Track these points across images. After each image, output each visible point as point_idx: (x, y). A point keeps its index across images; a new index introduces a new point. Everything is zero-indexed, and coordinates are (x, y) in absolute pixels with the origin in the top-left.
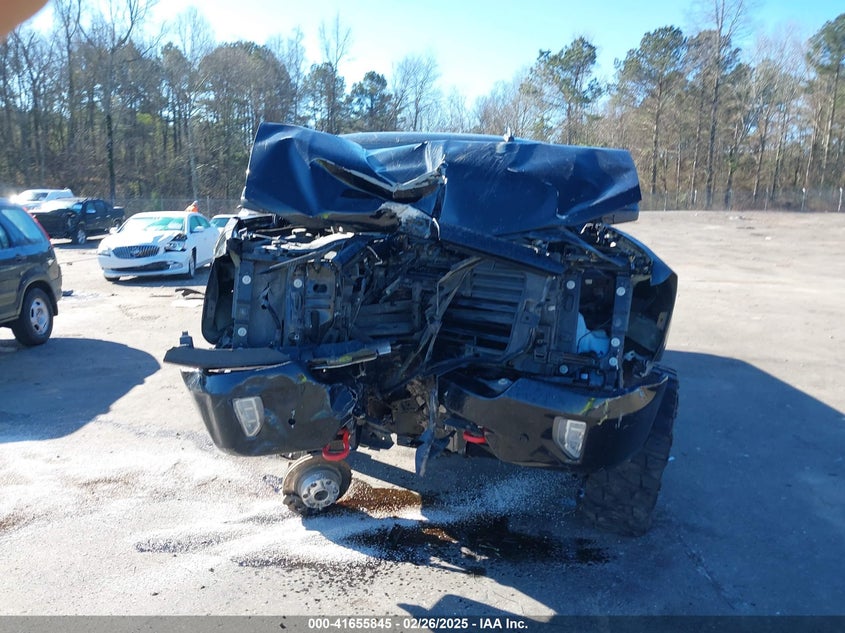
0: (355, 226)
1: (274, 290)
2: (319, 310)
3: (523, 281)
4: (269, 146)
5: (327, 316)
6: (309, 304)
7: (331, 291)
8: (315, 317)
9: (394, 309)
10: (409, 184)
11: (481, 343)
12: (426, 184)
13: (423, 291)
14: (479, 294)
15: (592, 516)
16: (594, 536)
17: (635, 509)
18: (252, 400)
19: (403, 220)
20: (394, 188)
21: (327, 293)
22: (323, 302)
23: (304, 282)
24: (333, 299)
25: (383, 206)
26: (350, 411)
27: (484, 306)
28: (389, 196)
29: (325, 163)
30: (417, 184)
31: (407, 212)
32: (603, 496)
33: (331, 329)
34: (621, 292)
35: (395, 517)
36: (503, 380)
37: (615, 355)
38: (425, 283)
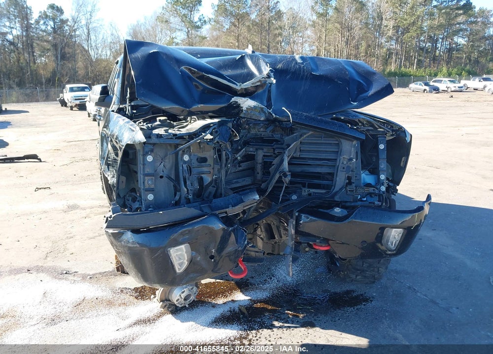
0: (210, 114)
1: (166, 164)
2: (202, 175)
3: (338, 145)
4: (143, 57)
5: (208, 179)
6: (194, 171)
7: (210, 161)
8: (201, 180)
9: (241, 168)
10: (248, 84)
11: (311, 186)
12: (259, 84)
13: (264, 156)
14: (304, 155)
15: (354, 276)
16: (352, 287)
17: (380, 269)
18: (183, 247)
19: (244, 108)
20: (238, 87)
21: (207, 163)
22: (205, 169)
23: (190, 156)
24: (212, 167)
25: (233, 99)
26: (246, 242)
27: (310, 162)
28: (235, 93)
29: (190, 70)
30: (252, 84)
31: (247, 103)
32: (363, 265)
33: (210, 187)
34: (382, 147)
35: (233, 300)
36: (338, 209)
37: (383, 184)
38: (265, 150)
